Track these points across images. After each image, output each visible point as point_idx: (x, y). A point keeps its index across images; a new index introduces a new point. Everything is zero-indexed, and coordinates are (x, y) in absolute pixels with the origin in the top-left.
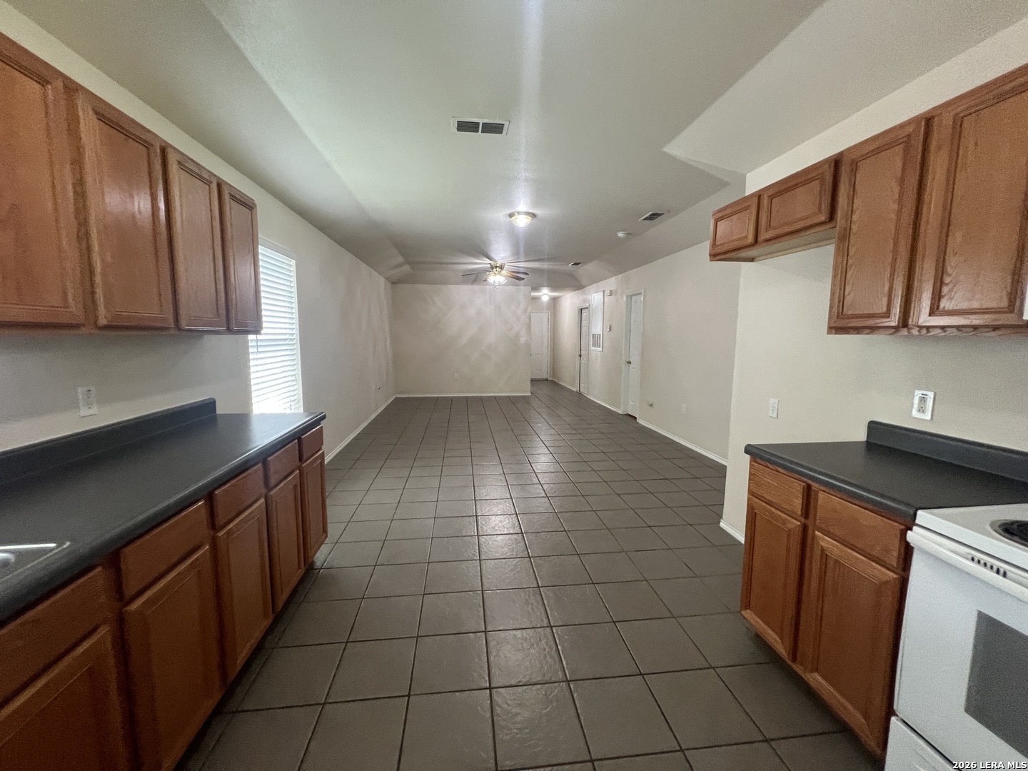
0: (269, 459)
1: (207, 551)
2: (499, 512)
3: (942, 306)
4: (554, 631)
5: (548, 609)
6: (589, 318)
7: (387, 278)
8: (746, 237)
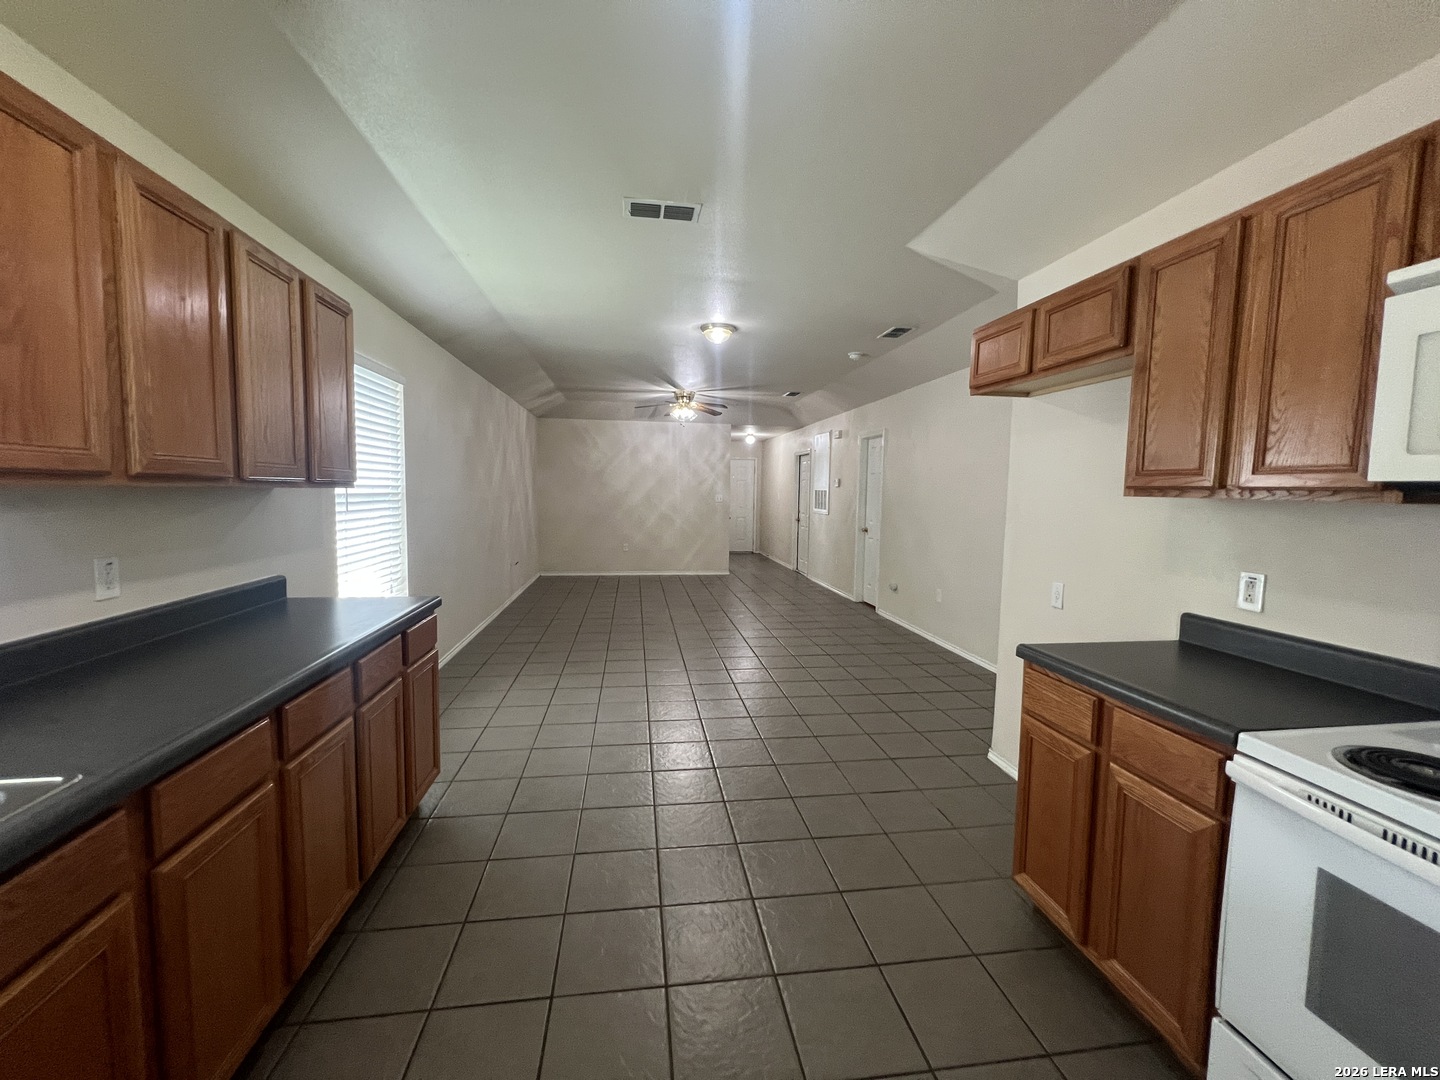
0: (362, 661)
1: (270, 790)
2: (683, 739)
3: (1268, 461)
4: (757, 904)
5: (748, 874)
6: (810, 469)
7: (530, 411)
8: (1017, 365)
